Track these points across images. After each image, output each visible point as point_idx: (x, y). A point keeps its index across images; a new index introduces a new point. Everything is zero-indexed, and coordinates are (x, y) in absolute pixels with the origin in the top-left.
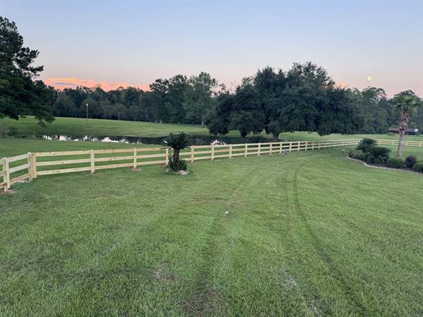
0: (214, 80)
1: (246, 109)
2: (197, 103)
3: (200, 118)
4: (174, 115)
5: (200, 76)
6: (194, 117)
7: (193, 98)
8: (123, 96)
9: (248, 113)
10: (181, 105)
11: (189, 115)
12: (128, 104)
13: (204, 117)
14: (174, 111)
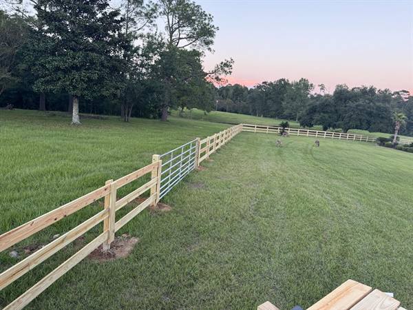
0: (312, 85)
1: (324, 112)
2: (295, 103)
3: (296, 115)
4: (274, 111)
5: (300, 81)
6: (291, 114)
7: (292, 99)
8: (231, 92)
9: (325, 115)
10: (281, 103)
11: (286, 112)
12: (234, 99)
13: (298, 115)
14: (274, 107)
